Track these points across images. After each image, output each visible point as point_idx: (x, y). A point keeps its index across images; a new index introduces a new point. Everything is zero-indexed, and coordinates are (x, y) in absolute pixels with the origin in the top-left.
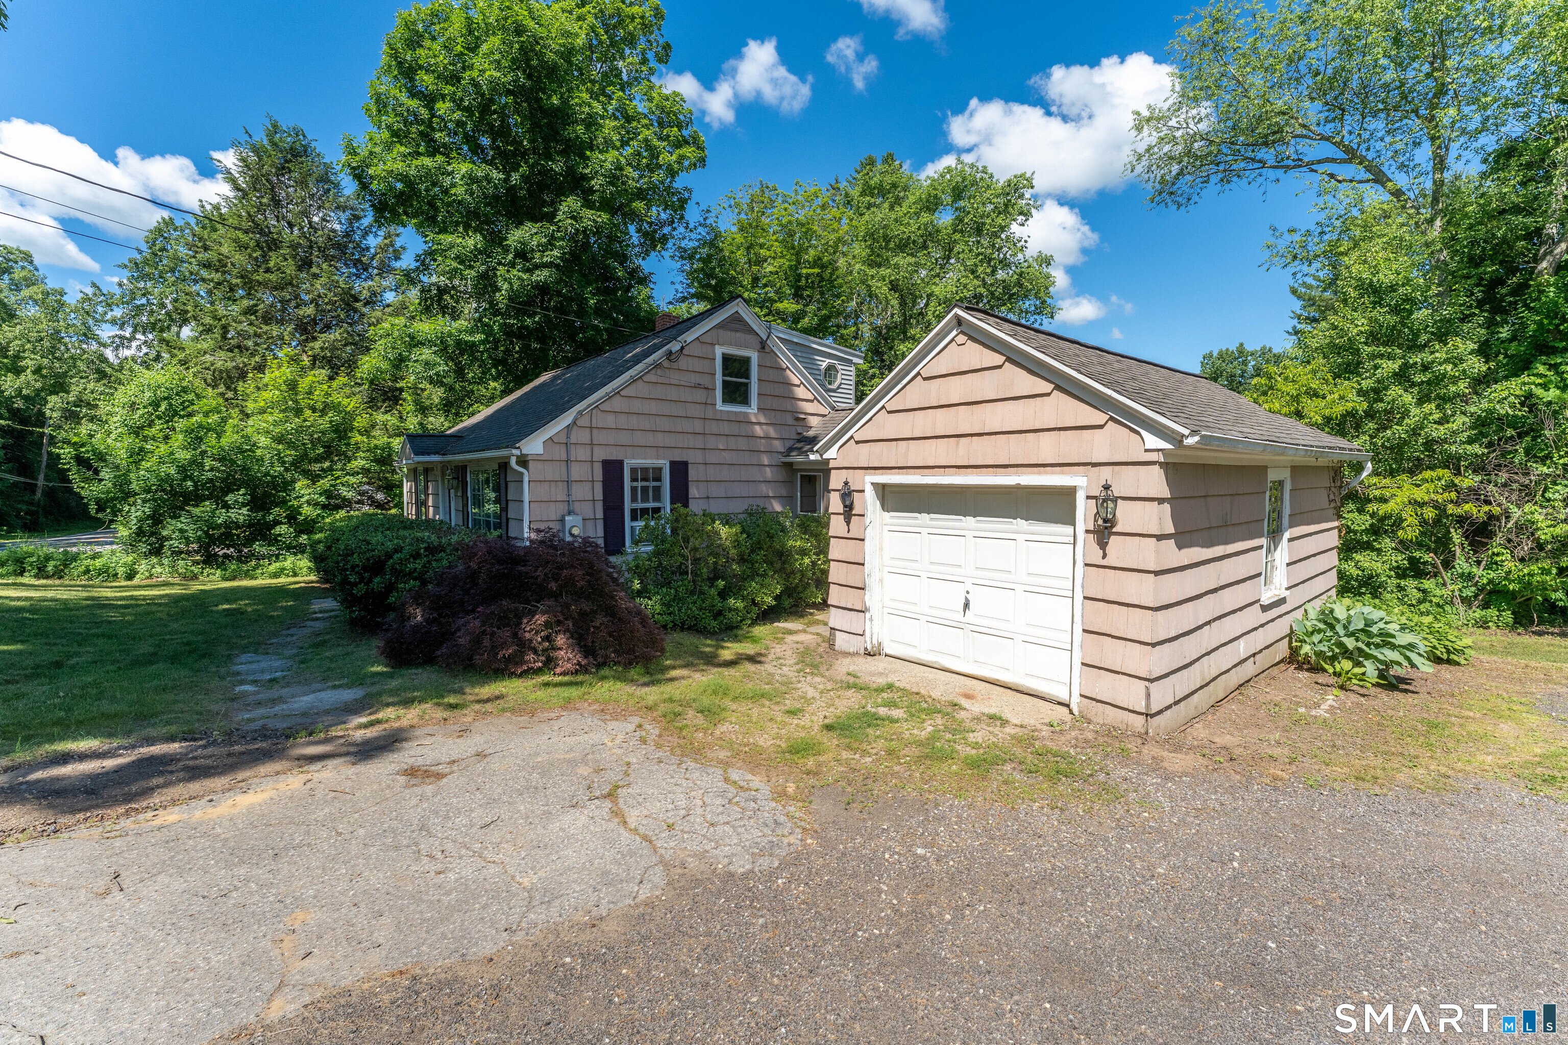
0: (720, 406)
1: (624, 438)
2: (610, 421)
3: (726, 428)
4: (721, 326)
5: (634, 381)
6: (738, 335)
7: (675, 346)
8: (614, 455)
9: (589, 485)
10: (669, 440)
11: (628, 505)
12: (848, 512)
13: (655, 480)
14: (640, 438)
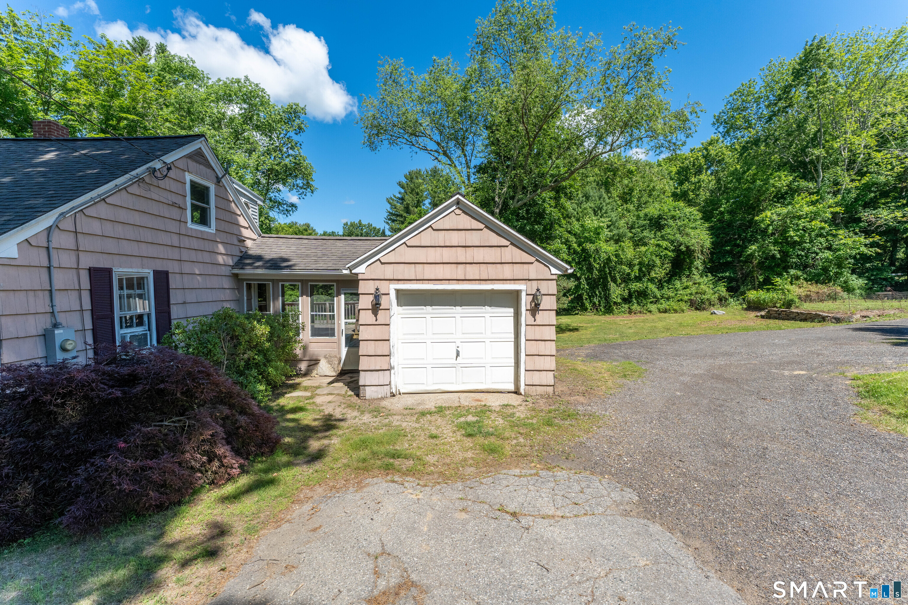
0: (190, 225)
1: (111, 246)
2: (95, 227)
3: (195, 244)
4: (190, 156)
5: (119, 190)
6: (202, 167)
7: (157, 164)
8: (102, 263)
9: (75, 294)
10: (152, 251)
11: (117, 314)
12: (376, 308)
13: (139, 288)
14: (128, 248)
